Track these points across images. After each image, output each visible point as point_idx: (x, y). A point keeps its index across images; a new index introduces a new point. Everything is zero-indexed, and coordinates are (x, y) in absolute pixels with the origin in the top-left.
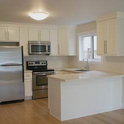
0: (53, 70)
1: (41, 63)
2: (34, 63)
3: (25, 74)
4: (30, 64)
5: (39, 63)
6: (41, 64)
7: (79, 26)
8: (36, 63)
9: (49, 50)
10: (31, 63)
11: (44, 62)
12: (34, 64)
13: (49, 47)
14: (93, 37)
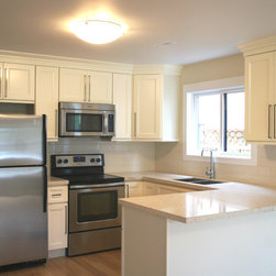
0: (122, 180)
1: (88, 158)
2: (70, 159)
3: (49, 189)
4: (60, 161)
5: (83, 160)
6: (88, 163)
7: (186, 67)
8: (76, 160)
9: (112, 128)
10: (63, 158)
11: (95, 157)
12: (71, 163)
13: (112, 118)
14: (225, 95)
